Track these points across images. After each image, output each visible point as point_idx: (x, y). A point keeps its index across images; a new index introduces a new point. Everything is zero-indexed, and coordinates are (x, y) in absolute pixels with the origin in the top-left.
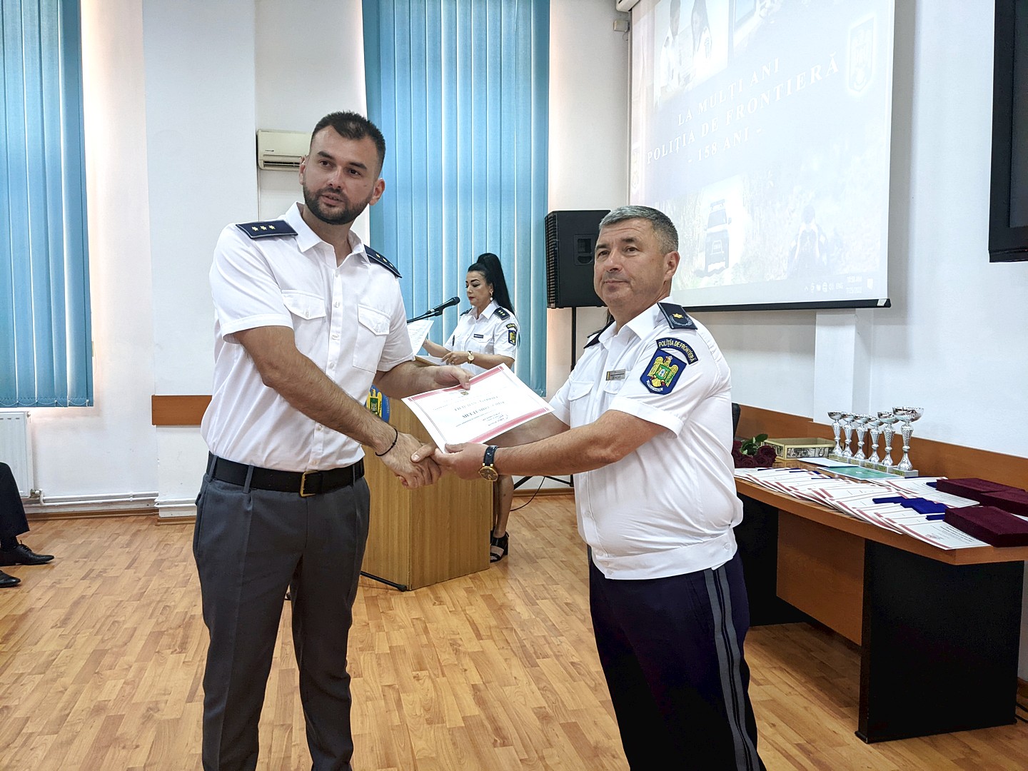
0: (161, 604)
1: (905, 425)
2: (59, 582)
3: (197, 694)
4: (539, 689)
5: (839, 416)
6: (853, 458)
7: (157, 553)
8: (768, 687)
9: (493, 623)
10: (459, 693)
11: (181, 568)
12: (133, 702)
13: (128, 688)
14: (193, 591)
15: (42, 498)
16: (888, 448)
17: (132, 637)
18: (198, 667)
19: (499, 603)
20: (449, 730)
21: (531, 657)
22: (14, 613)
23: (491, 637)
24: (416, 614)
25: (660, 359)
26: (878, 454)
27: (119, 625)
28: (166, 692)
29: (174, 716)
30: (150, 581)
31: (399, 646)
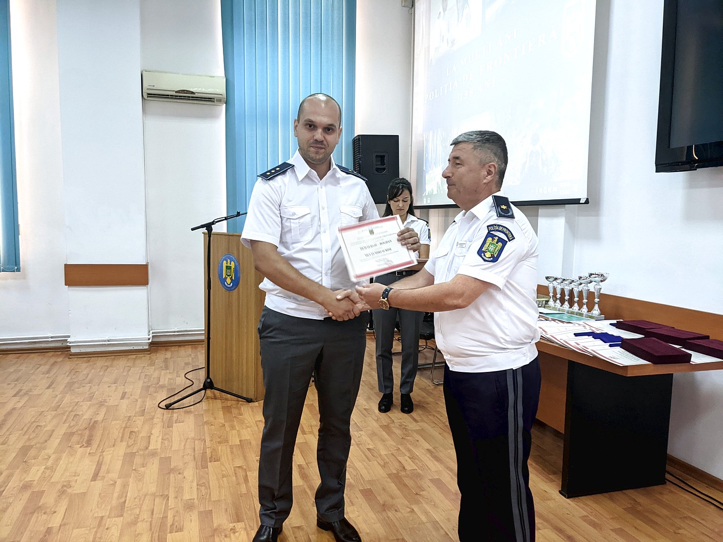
0: (72, 413)
1: (596, 285)
3: (99, 475)
5: (553, 279)
6: (562, 308)
7: (69, 378)
9: (314, 423)
11: (87, 388)
12: (51, 481)
13: (48, 472)
14: (97, 404)
16: (585, 301)
17: (51, 435)
18: (100, 456)
23: (312, 432)
24: (259, 417)
25: (490, 239)
26: (578, 305)
27: (41, 428)
28: (76, 474)
29: (82, 491)
30: (64, 397)
31: (246, 440)
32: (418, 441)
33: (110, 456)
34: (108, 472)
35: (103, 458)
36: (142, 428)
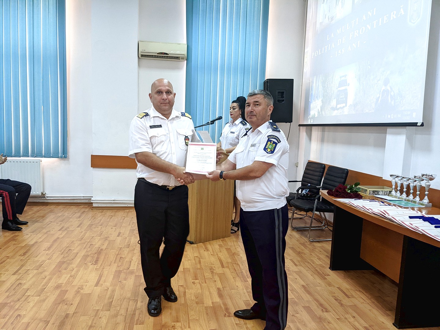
0: (89, 243)
2: (49, 231)
3: (99, 283)
4: (247, 292)
5: (395, 177)
6: (401, 197)
7: (90, 221)
8: (353, 299)
9: (230, 261)
10: (211, 291)
11: (100, 228)
12: (72, 285)
13: (71, 279)
14: (104, 238)
15: (46, 196)
16: (418, 193)
17: (76, 256)
18: (102, 271)
19: (233, 252)
20: (206, 307)
21: (245, 277)
22: (29, 244)
23: (228, 267)
24: (196, 254)
26: (413, 195)
27: (71, 251)
28: (87, 281)
29: (88, 292)
30: (86, 233)
31: (187, 268)
32: (296, 279)
33: (107, 272)
34: (105, 282)
35: (103, 273)
36: (127, 255)
